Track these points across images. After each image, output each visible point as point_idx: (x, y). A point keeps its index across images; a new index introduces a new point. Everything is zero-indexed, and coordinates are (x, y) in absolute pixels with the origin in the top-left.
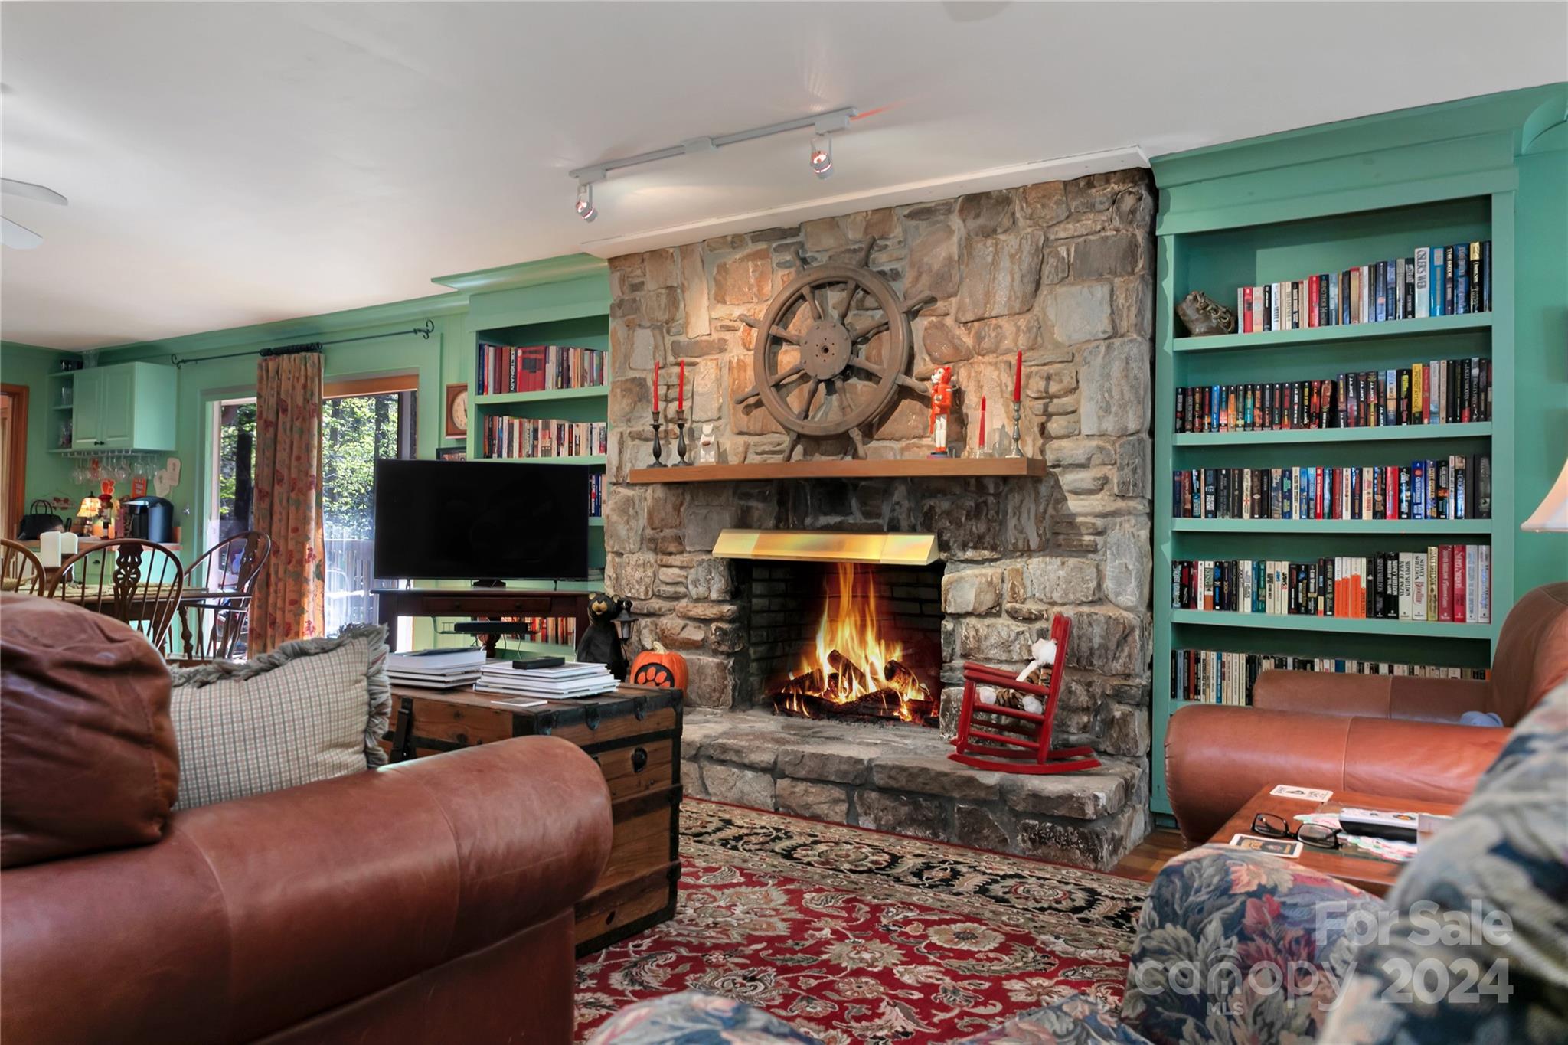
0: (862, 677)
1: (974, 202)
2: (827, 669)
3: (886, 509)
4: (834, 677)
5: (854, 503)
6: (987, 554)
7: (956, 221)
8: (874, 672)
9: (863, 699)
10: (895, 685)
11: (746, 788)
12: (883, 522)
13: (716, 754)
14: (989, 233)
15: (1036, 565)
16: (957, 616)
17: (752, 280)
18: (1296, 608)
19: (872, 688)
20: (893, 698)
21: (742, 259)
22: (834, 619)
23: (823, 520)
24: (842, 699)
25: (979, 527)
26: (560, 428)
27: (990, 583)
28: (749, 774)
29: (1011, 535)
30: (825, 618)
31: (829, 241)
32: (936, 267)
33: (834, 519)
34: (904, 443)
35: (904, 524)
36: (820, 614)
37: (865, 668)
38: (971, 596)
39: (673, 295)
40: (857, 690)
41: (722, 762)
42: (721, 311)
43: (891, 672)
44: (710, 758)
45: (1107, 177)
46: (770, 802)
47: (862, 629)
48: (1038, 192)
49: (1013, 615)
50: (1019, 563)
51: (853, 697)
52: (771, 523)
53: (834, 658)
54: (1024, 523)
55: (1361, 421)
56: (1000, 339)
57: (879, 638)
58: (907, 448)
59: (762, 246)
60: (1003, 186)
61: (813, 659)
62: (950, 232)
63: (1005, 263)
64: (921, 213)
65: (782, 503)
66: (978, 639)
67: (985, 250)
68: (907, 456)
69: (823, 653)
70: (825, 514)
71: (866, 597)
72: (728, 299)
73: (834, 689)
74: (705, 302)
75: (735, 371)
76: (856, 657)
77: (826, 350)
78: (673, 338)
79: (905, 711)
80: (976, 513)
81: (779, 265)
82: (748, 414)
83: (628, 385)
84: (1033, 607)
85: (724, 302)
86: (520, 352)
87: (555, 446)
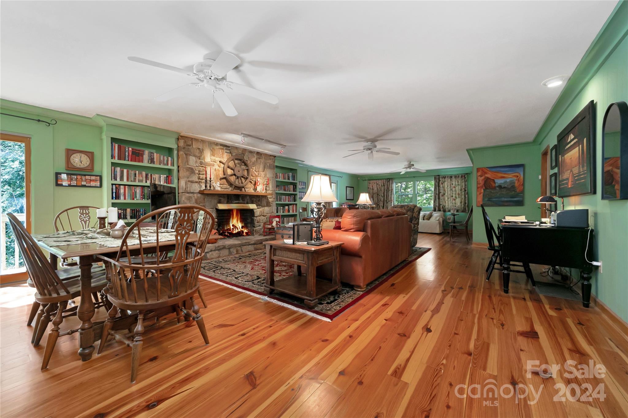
0: (238, 228)
1: (258, 153)
2: (232, 227)
3: (246, 200)
4: (233, 229)
5: (240, 199)
6: (261, 207)
7: (255, 155)
8: (239, 228)
9: (238, 232)
10: (243, 230)
11: (250, 249)
12: (246, 202)
13: (244, 244)
14: (260, 158)
15: (266, 208)
16: (256, 217)
17: (221, 153)
18: (283, 212)
19: (239, 230)
20: (243, 232)
21: (218, 148)
22: (233, 218)
23: (235, 202)
24: (234, 232)
25: (260, 203)
26: (147, 175)
27: (261, 211)
28: (250, 246)
29: (263, 204)
30: (231, 218)
31: (236, 151)
32: (253, 161)
33: (237, 202)
34: (248, 189)
35: (249, 202)
36: (230, 218)
37: (238, 227)
38: (259, 213)
39: (201, 151)
40: (237, 231)
41: (245, 245)
42: (213, 158)
43: (242, 228)
44: (243, 245)
45: (272, 156)
46: (254, 249)
47: (237, 221)
48: (266, 155)
49: (263, 216)
50: (264, 208)
51: (236, 232)
52: (226, 202)
53: (233, 225)
54: (264, 202)
55: (287, 191)
56: (261, 175)
57: (240, 222)
58: (249, 190)
59: (222, 147)
60: (262, 152)
61: (229, 226)
62: (254, 157)
63: (262, 164)
64: (251, 152)
65: (228, 198)
66: (260, 220)
67: (259, 160)
68: (249, 191)
69: (231, 225)
70: (236, 200)
71: (238, 215)
72: (215, 156)
73: (233, 231)
74: (209, 154)
75: (217, 171)
76: (237, 225)
77: (239, 171)
78: (200, 160)
79: (244, 234)
80: (259, 201)
81: (226, 152)
82: (221, 180)
83: (188, 169)
84: (265, 214)
85: (214, 156)
86: (130, 149)
87: (144, 179)
